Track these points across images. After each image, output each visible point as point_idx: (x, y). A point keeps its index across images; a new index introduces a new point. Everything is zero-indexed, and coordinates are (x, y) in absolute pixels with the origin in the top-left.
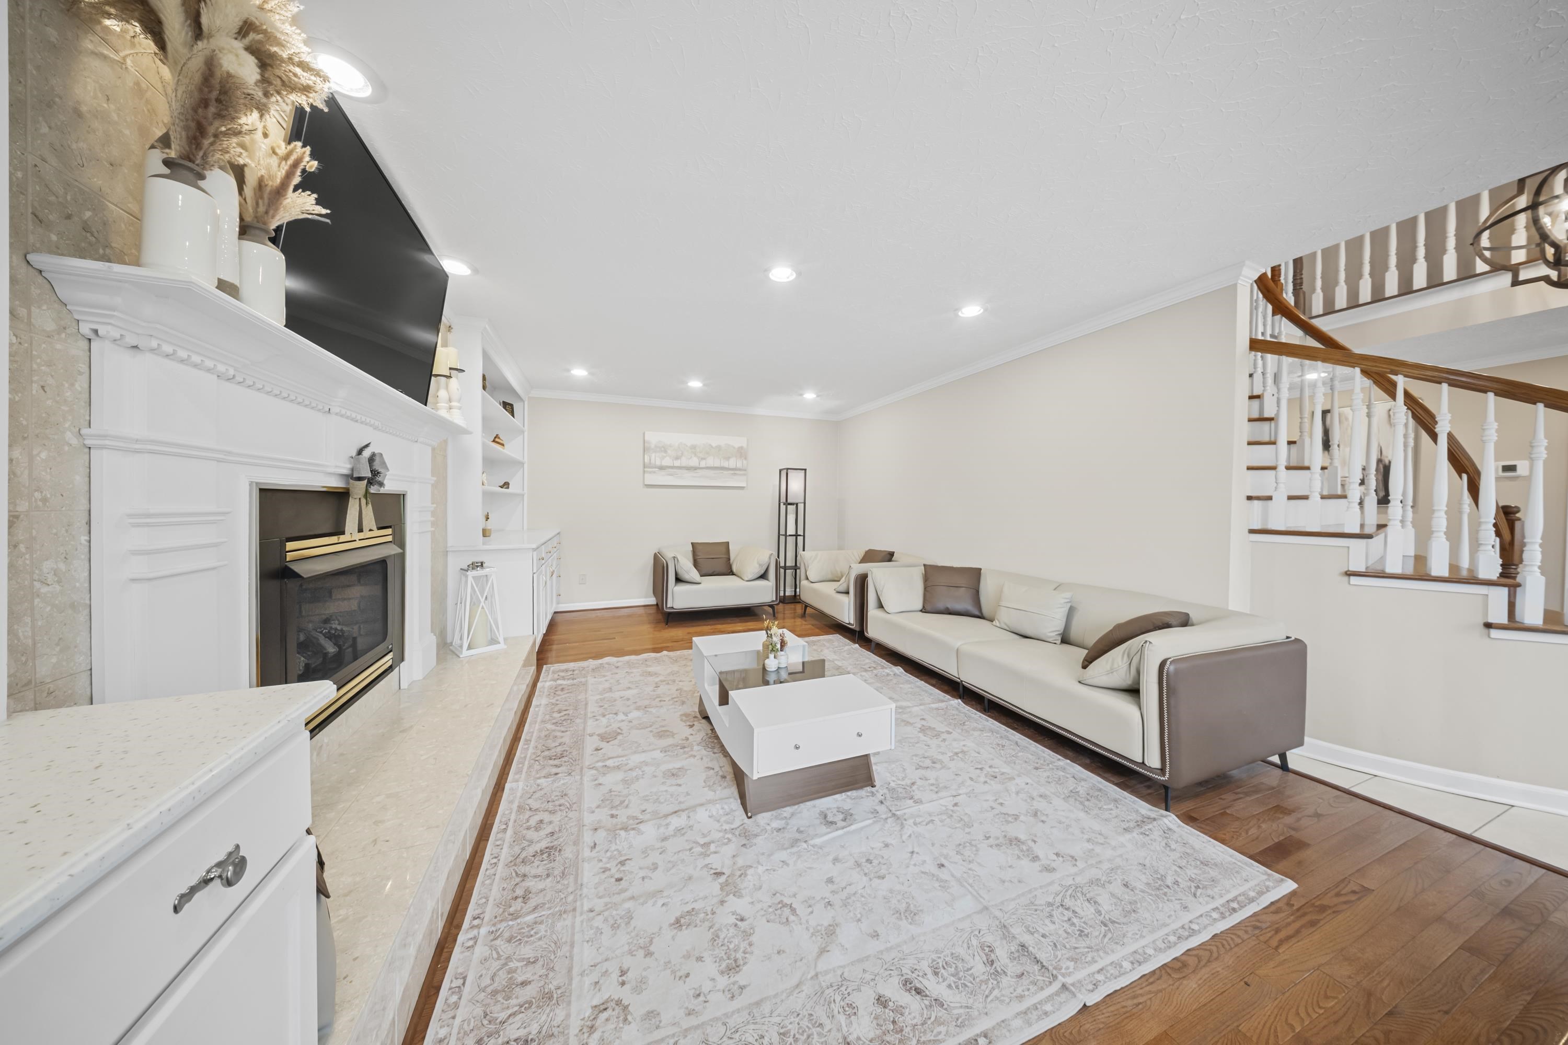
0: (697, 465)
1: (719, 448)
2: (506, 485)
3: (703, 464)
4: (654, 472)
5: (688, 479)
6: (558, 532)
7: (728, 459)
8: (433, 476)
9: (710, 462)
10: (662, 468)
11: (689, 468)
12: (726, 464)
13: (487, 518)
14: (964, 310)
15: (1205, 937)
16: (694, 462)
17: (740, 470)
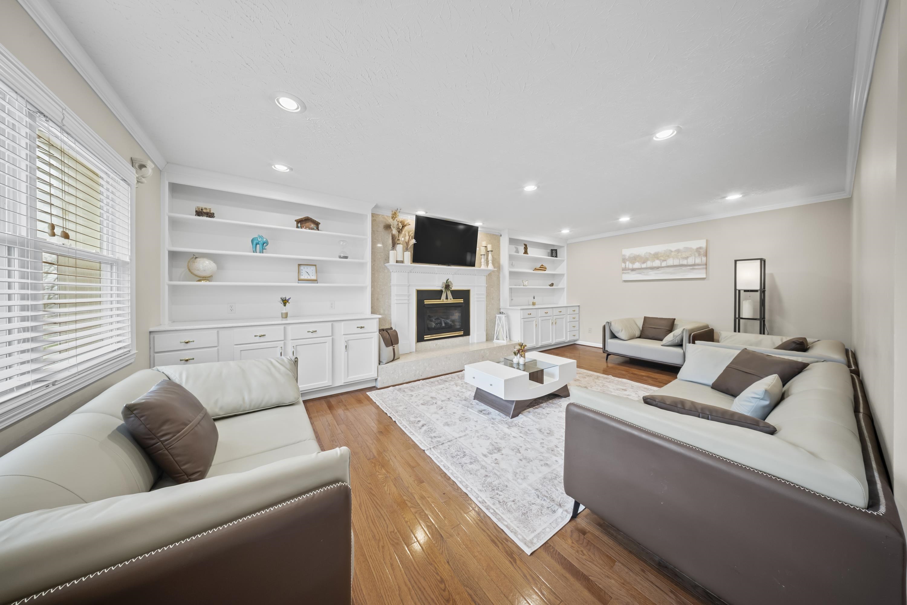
0: (659, 265)
1: (678, 251)
2: (552, 285)
3: (664, 264)
4: (628, 273)
5: (652, 276)
6: (579, 305)
7: (687, 258)
8: (486, 284)
9: (670, 262)
10: (633, 270)
11: (652, 268)
12: (685, 262)
13: (534, 298)
14: (658, 135)
15: (464, 490)
16: (657, 263)
17: (698, 265)
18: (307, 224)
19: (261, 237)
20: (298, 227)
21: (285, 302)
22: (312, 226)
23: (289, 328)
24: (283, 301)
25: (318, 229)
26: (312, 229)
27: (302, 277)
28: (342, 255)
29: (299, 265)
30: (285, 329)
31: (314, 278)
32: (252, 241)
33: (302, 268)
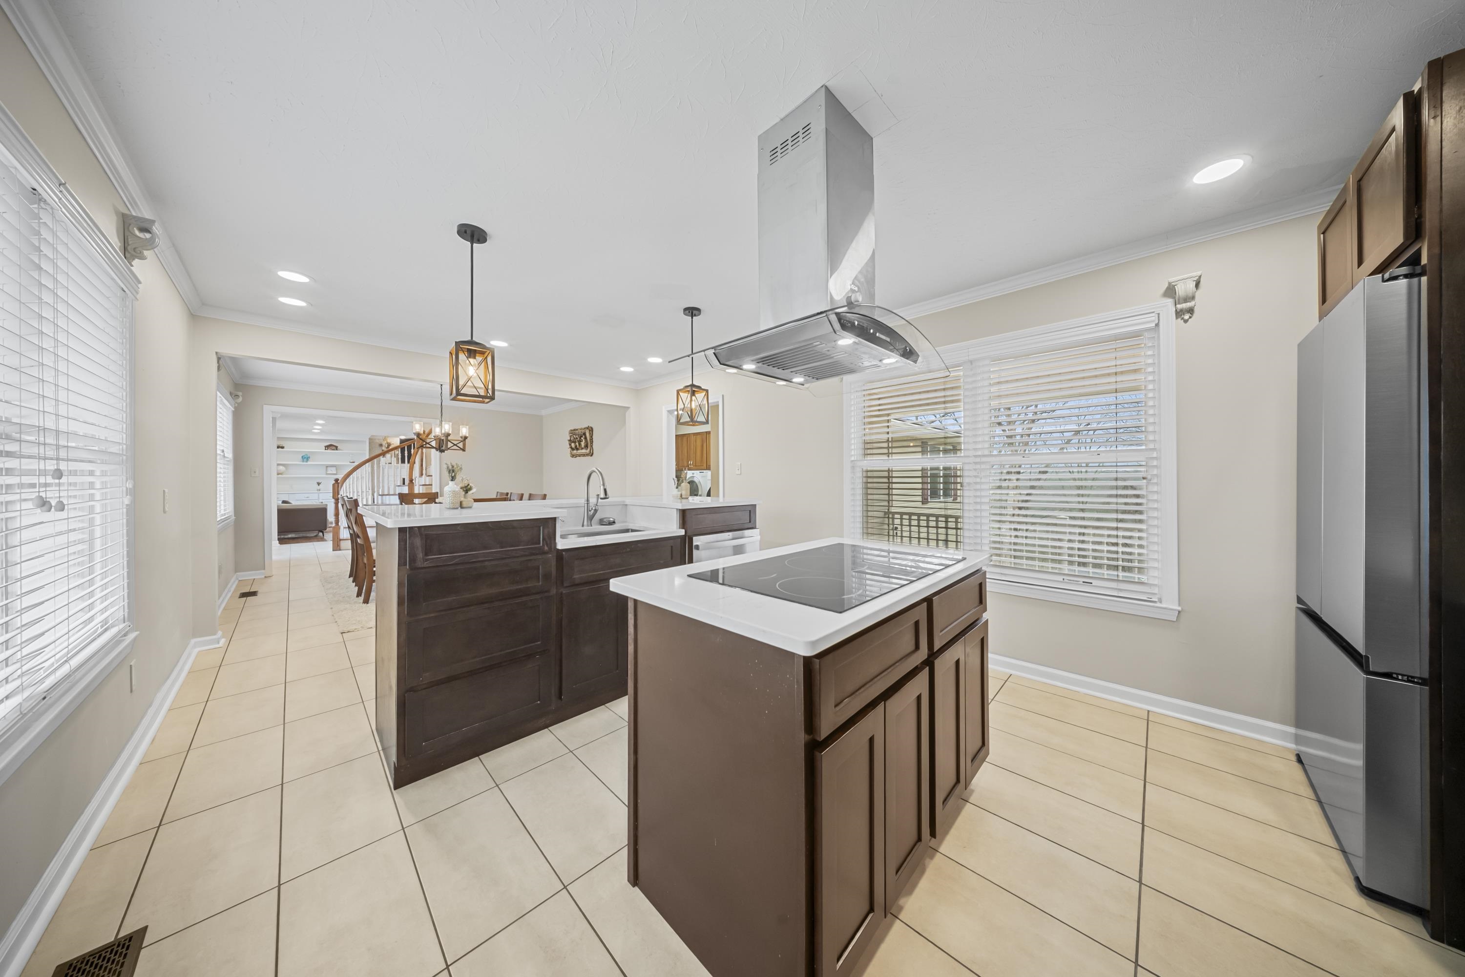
18: (331, 447)
19: (307, 455)
20: (326, 449)
21: (319, 484)
22: (334, 448)
23: (320, 494)
24: (318, 483)
25: (337, 450)
26: (334, 450)
27: (328, 472)
28: (351, 461)
29: (327, 467)
30: (318, 495)
31: (335, 473)
32: (302, 457)
33: (328, 468)
